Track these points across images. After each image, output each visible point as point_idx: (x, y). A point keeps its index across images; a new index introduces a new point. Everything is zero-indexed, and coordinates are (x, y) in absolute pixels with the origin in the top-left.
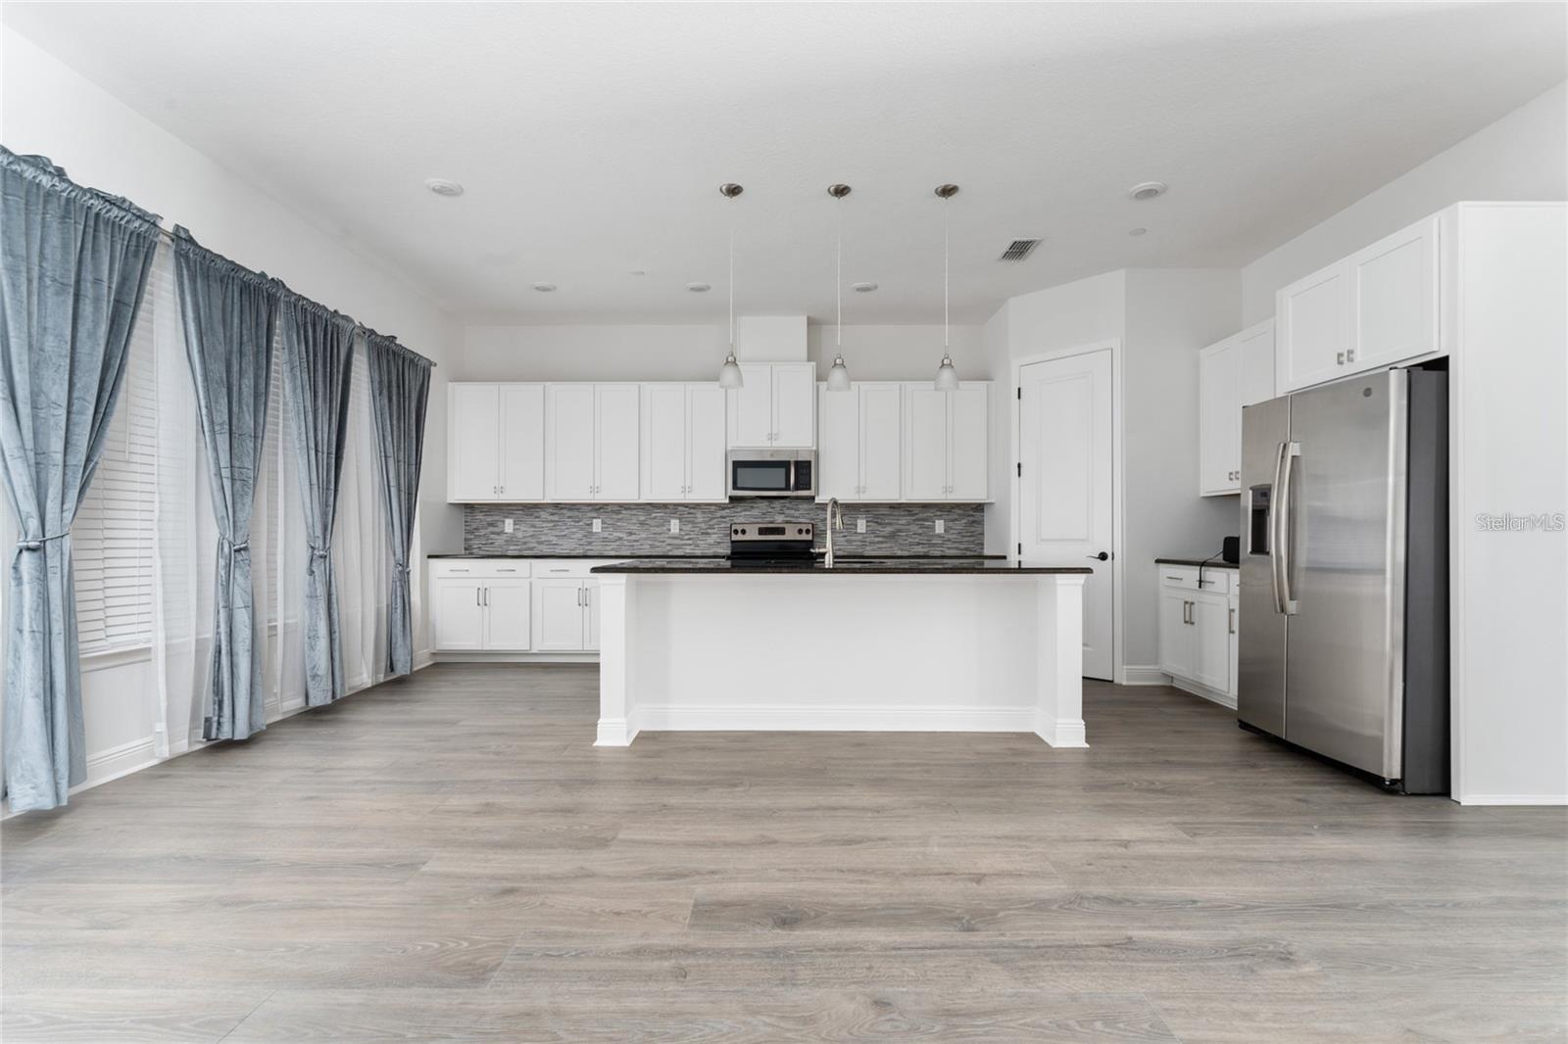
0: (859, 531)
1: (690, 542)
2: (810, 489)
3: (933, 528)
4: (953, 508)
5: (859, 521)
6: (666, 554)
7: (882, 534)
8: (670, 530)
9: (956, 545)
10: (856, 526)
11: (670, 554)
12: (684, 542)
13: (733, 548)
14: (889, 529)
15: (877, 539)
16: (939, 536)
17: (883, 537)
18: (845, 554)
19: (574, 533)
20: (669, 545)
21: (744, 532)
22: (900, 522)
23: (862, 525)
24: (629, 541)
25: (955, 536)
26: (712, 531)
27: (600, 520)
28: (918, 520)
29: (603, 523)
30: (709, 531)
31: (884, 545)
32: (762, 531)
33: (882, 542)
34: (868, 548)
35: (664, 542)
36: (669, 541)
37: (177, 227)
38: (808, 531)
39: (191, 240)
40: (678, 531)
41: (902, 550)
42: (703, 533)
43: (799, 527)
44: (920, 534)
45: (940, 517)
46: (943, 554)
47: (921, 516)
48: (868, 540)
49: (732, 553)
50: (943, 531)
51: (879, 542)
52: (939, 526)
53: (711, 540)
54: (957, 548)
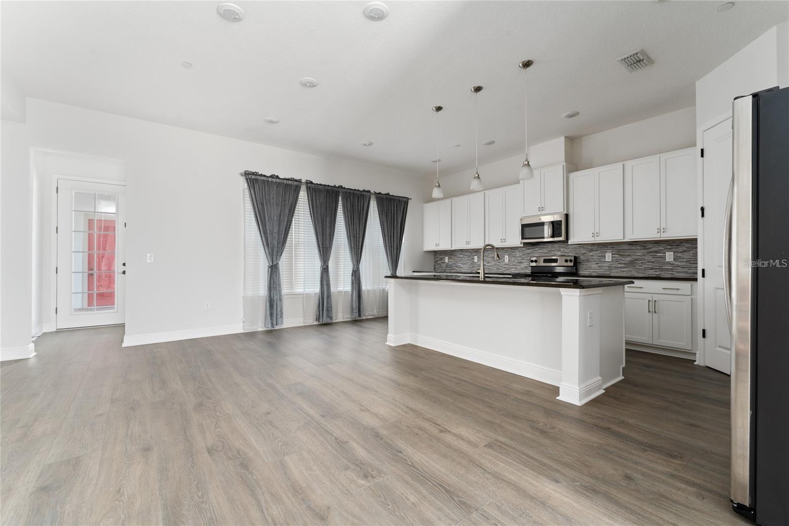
0: (607, 260)
1: (513, 267)
2: (561, 236)
3: (664, 257)
4: (681, 243)
5: (606, 254)
6: (503, 273)
7: (623, 262)
8: (504, 261)
9: (685, 270)
10: (605, 257)
11: (505, 272)
12: (510, 267)
13: (532, 270)
14: (629, 259)
15: (620, 265)
16: (669, 263)
17: (625, 264)
18: (598, 274)
19: (467, 263)
20: (504, 268)
21: (536, 261)
22: (637, 254)
23: (609, 257)
24: (488, 266)
25: (684, 264)
26: (524, 261)
27: (477, 257)
28: (651, 252)
29: (478, 258)
30: (522, 261)
31: (625, 269)
32: (545, 261)
33: (624, 268)
34: (614, 271)
35: (502, 266)
36: (504, 266)
37: (306, 180)
38: (571, 261)
39: (311, 183)
40: (508, 261)
41: (638, 273)
42: (519, 262)
43: (566, 258)
44: (653, 262)
45: (670, 250)
46: (673, 276)
47: (655, 249)
48: (613, 266)
49: (531, 273)
50: (672, 260)
51: (621, 268)
52: (669, 256)
53: (523, 266)
54: (686, 273)
